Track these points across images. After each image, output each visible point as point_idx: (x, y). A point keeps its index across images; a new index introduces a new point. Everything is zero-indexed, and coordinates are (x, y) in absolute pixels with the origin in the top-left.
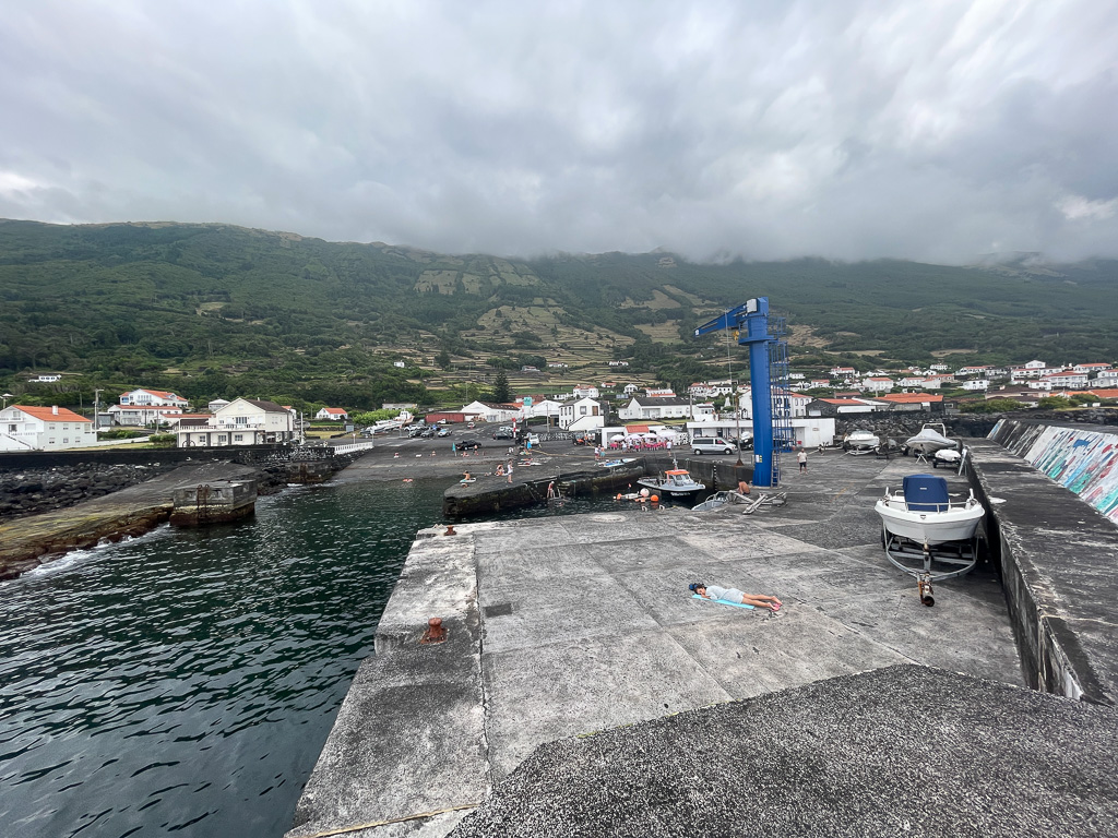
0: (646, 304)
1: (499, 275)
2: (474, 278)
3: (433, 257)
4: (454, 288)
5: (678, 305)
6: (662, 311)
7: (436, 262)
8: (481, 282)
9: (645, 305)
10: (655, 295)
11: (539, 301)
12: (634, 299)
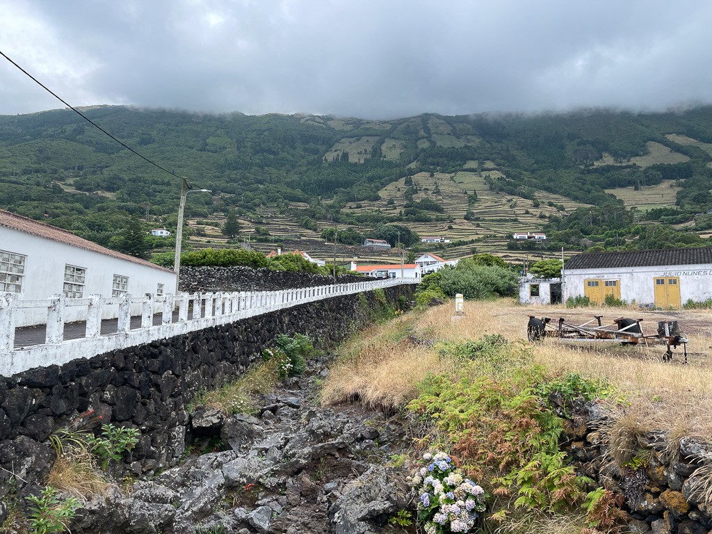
0: (634, 160)
1: (429, 138)
2: (397, 143)
3: (357, 123)
4: (369, 156)
5: (684, 159)
6: (654, 167)
7: (358, 129)
8: (405, 147)
9: (631, 163)
10: (651, 149)
11: (472, 164)
12: (615, 154)
